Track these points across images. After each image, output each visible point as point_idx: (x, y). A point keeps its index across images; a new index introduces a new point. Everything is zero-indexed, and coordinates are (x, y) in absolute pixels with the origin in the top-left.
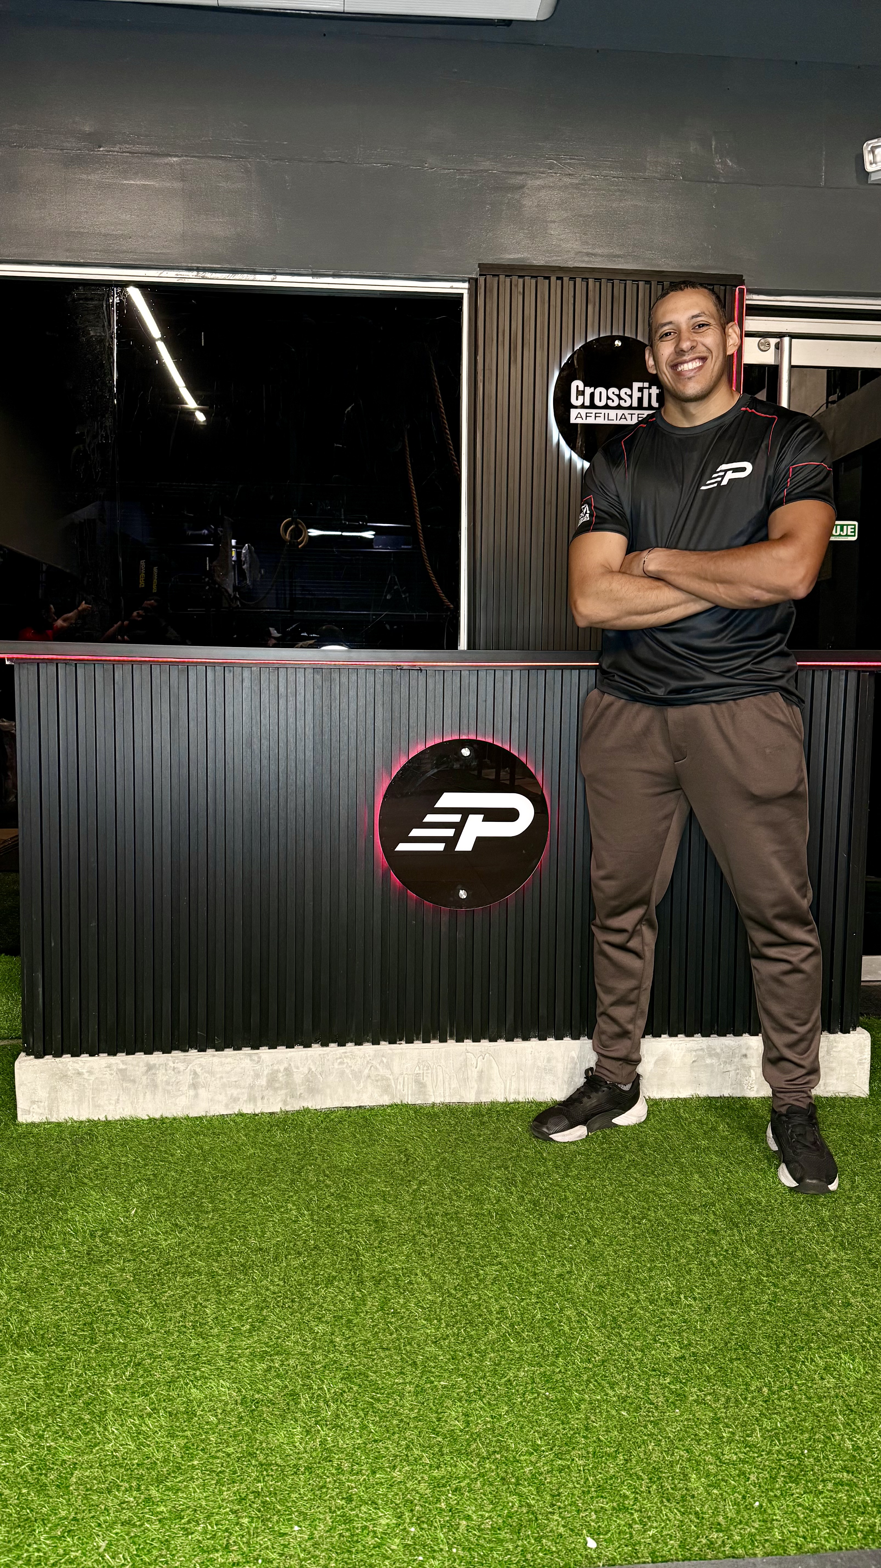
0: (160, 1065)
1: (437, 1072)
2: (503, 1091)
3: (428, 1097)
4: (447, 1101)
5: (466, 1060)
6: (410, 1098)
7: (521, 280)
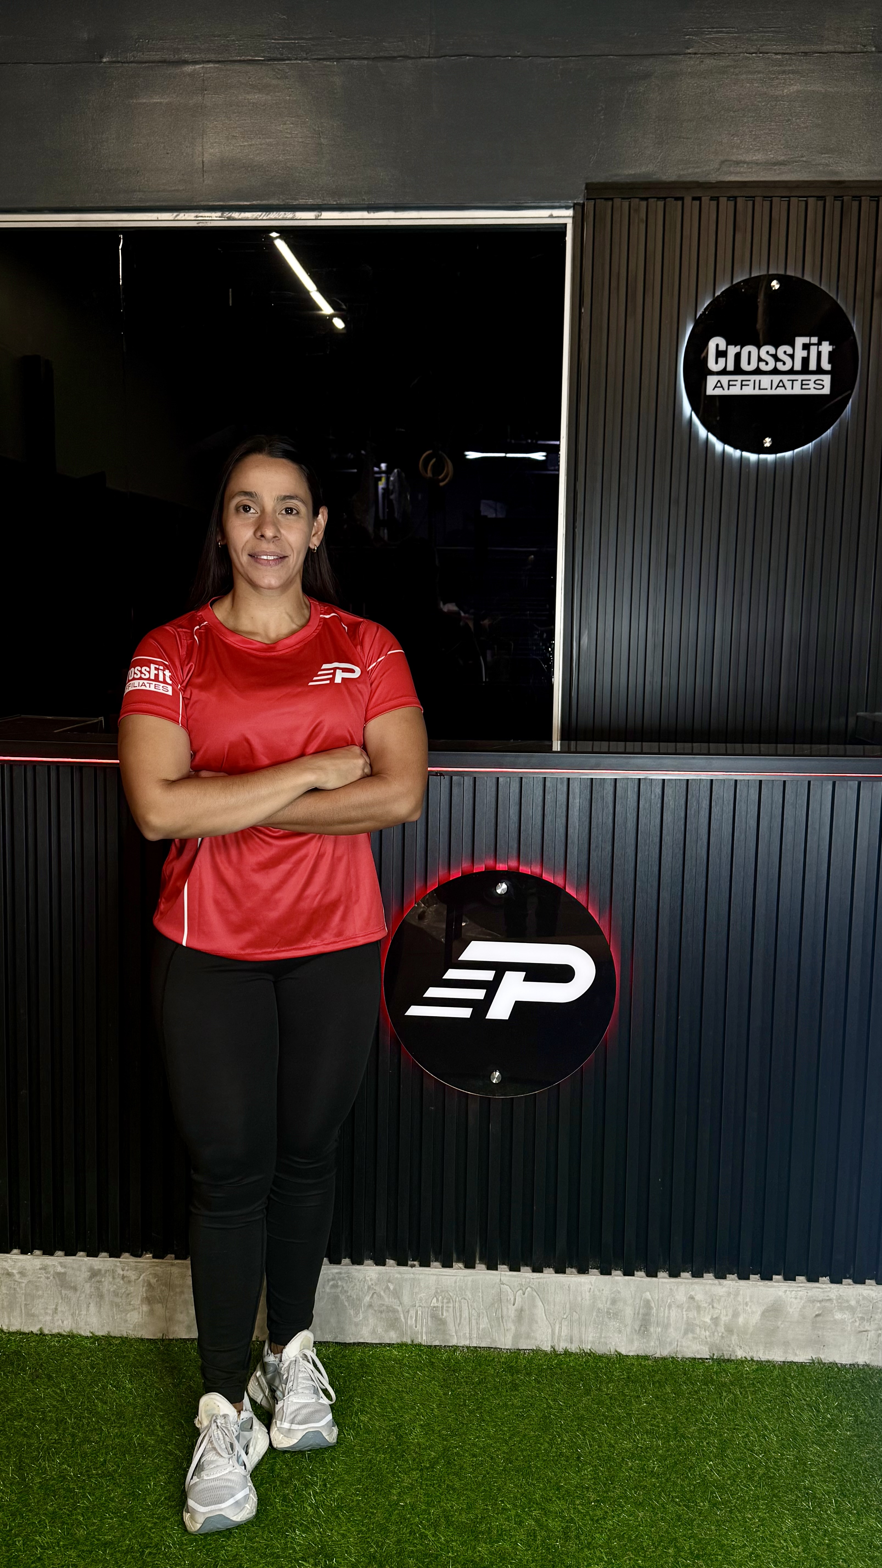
0: (106, 1271)
1: (461, 1307)
2: (550, 1338)
3: (448, 1337)
4: (474, 1344)
5: (501, 1292)
6: (424, 1338)
7: (644, 203)
